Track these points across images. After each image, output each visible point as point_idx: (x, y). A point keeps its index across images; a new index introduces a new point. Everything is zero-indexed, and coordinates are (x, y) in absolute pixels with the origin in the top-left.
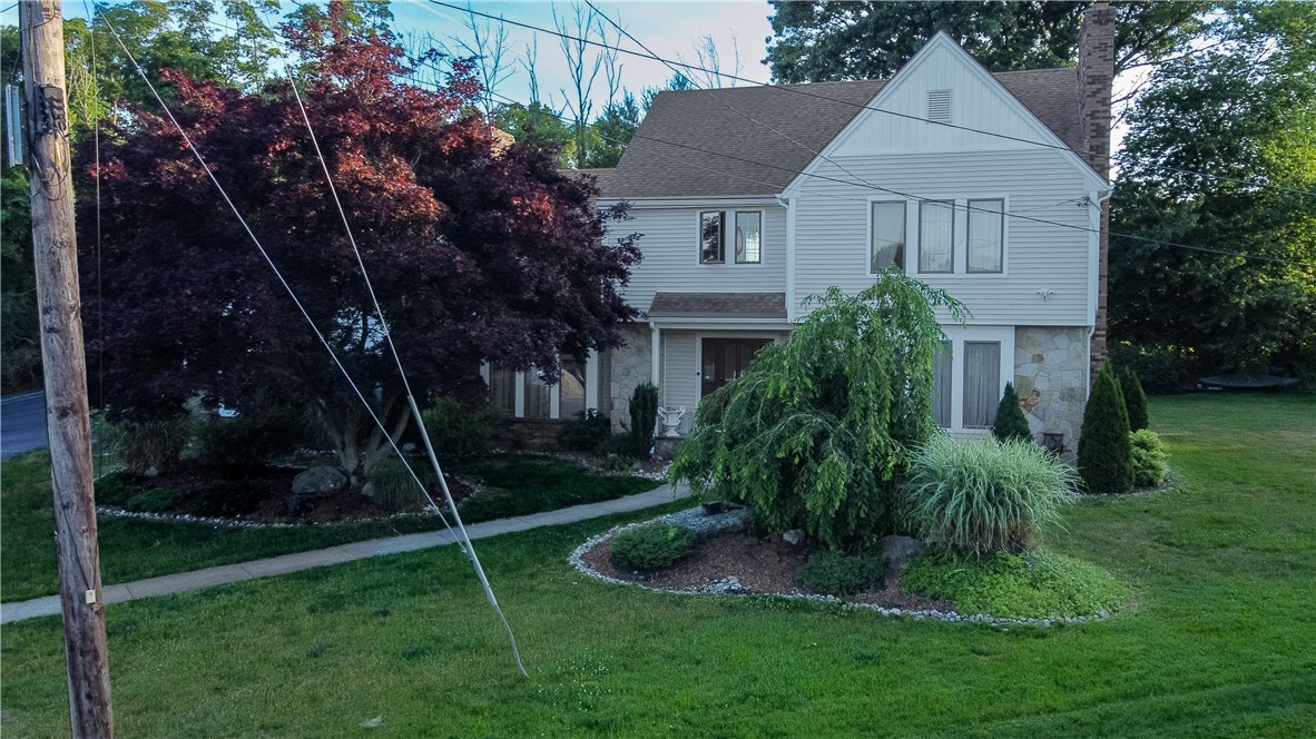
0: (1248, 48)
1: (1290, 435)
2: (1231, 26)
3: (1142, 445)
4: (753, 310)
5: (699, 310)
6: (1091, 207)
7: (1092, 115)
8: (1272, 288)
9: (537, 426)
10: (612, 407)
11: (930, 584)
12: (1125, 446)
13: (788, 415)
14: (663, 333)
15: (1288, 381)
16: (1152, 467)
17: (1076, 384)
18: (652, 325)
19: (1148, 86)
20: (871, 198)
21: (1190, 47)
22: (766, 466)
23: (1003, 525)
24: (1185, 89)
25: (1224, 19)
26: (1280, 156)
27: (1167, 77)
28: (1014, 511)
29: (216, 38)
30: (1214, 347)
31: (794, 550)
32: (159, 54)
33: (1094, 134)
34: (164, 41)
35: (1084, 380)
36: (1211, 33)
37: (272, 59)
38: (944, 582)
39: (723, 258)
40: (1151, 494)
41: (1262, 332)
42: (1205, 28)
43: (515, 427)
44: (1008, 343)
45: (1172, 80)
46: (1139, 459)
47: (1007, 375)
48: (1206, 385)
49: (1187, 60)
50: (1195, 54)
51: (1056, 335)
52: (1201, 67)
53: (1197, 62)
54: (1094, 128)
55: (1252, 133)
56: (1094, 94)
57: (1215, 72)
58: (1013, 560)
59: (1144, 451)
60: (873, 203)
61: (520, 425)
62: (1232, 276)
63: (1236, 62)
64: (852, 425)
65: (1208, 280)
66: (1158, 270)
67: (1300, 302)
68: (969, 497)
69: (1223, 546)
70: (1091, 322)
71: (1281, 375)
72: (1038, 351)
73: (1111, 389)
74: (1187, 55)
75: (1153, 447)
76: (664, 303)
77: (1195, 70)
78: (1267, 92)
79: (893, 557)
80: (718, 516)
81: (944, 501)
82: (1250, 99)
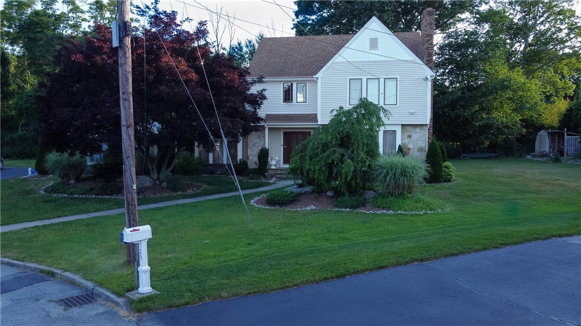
0: (478, 28)
1: (495, 170)
2: (472, 20)
3: (446, 167)
4: (304, 120)
5: (284, 120)
6: (428, 81)
7: (427, 49)
8: (488, 119)
9: (218, 167)
10: (248, 159)
11: (382, 204)
12: (441, 167)
13: (330, 148)
14: (270, 129)
15: (494, 155)
16: (450, 175)
17: (423, 145)
18: (266, 125)
19: (442, 42)
20: (349, 78)
21: (457, 27)
22: (324, 166)
23: (406, 183)
24: (455, 43)
25: (469, 17)
26: (490, 69)
27: (449, 38)
28: (410, 179)
29: (58, 13)
30: (467, 142)
31: (332, 197)
32: (35, 19)
33: (428, 56)
34: (36, 13)
35: (426, 145)
36: (465, 21)
37: (83, 22)
38: (386, 203)
39: (292, 100)
40: (449, 184)
41: (484, 136)
42: (463, 20)
43: (209, 167)
44: (399, 130)
45: (451, 40)
46: (445, 172)
47: (399, 142)
48: (464, 157)
49: (456, 32)
50: (459, 30)
51: (416, 128)
52: (461, 35)
53: (460, 33)
54: (428, 53)
55: (480, 59)
56: (428, 41)
57: (466, 37)
58: (409, 195)
59: (447, 169)
60: (350, 79)
61: (211, 167)
62: (473, 115)
63: (474, 33)
64: (352, 152)
65: (465, 116)
66: (446, 112)
67: (498, 124)
68: (395, 174)
69: (475, 196)
70: (428, 122)
71: (491, 152)
72: (409, 134)
73: (436, 146)
74: (456, 30)
75: (450, 168)
76: (270, 117)
77: (459, 36)
78: (485, 45)
79: (367, 197)
80: (303, 188)
81: (385, 177)
82: (479, 48)
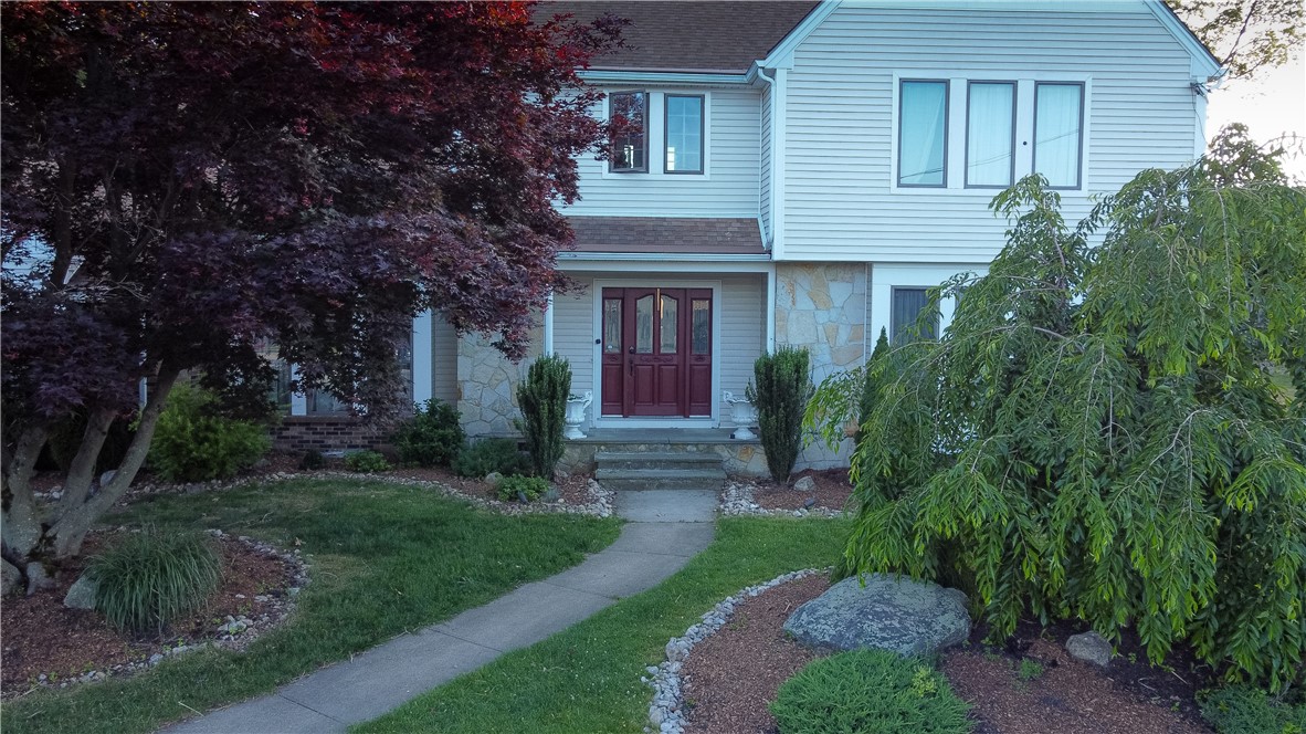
4: (705, 243)
9: (332, 429)
10: (458, 395)
20: (899, 74)
39: (645, 164)
43: (294, 431)
60: (903, 82)
61: (303, 429)
